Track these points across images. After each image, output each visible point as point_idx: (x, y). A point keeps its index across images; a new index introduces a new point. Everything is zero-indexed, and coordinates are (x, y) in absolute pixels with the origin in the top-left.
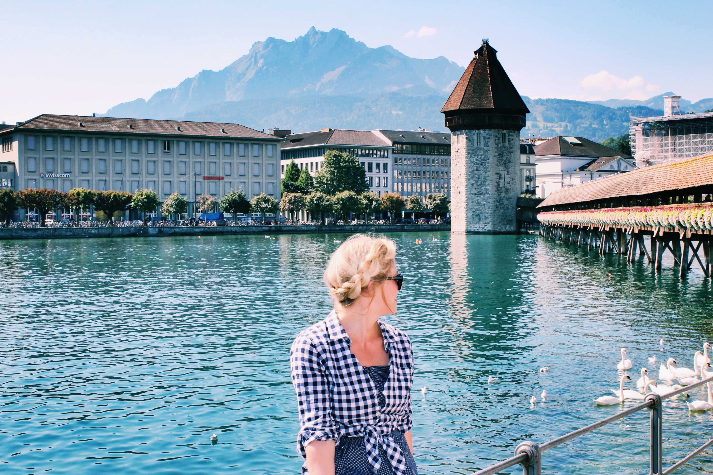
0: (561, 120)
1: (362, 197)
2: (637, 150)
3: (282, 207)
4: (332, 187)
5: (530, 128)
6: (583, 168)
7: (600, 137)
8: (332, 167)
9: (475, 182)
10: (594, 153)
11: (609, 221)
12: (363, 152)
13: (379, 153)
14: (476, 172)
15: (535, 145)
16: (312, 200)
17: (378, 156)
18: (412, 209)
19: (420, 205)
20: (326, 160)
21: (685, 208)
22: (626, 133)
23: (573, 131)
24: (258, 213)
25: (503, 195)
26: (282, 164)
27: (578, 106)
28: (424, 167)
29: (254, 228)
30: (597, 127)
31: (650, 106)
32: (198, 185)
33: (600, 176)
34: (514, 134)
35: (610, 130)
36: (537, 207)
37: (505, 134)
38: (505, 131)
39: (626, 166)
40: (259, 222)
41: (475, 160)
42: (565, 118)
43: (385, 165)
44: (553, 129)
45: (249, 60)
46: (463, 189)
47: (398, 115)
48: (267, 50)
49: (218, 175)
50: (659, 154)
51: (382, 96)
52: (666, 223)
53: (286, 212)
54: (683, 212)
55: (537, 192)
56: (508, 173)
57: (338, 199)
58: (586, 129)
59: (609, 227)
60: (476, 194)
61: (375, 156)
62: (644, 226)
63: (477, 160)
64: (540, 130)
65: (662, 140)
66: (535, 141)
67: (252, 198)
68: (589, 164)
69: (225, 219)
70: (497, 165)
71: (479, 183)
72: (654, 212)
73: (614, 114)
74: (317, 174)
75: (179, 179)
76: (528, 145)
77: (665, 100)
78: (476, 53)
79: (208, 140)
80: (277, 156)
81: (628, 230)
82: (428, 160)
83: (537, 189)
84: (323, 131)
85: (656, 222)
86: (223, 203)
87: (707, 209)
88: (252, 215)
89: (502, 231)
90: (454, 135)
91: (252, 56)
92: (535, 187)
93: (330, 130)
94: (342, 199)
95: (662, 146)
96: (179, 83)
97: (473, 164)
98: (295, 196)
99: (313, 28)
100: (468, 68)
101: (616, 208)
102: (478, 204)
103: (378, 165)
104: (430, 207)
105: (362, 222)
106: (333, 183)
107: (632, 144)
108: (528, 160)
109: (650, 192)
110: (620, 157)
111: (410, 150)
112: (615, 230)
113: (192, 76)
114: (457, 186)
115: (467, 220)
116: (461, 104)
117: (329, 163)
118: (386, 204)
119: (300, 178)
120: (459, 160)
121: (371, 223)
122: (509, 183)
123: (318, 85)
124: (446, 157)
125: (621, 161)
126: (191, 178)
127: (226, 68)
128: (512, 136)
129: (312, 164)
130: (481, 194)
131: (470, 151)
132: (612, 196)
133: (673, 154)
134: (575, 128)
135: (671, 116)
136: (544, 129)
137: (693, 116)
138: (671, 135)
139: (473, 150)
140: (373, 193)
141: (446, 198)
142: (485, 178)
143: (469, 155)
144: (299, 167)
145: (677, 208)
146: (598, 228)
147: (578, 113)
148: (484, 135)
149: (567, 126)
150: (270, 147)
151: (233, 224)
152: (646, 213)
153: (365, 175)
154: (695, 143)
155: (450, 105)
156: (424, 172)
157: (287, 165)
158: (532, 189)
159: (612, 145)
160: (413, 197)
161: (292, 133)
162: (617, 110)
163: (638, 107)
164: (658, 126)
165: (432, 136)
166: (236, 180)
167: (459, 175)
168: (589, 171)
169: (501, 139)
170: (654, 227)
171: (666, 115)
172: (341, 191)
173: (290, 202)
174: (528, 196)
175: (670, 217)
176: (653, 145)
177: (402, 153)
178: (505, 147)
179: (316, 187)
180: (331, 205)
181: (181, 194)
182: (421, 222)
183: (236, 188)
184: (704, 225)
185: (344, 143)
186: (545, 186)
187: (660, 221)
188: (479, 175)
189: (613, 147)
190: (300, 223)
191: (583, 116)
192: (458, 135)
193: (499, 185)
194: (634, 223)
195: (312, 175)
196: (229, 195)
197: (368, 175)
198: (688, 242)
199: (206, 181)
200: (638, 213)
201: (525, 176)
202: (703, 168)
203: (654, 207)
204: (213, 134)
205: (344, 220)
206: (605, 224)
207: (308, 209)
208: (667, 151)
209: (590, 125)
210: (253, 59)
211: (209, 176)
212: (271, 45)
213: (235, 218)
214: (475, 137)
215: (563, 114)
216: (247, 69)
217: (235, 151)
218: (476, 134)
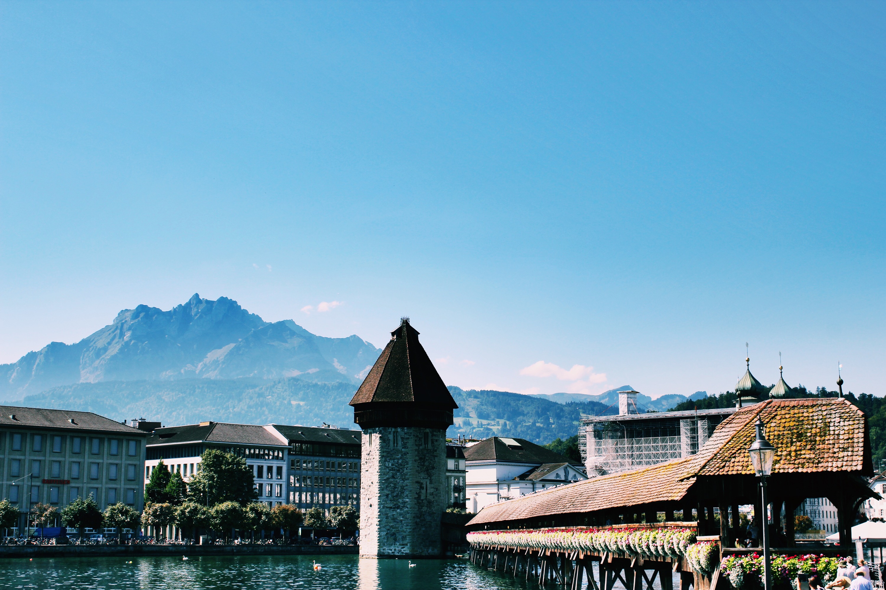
0: (499, 416)
1: (248, 510)
2: (588, 455)
3: (144, 522)
4: (210, 496)
5: (462, 426)
6: (523, 477)
7: (545, 438)
8: (211, 471)
9: (390, 492)
10: (536, 458)
11: (549, 543)
12: (252, 451)
13: (271, 453)
14: (392, 480)
15: (466, 447)
16: (183, 512)
17: (271, 457)
18: (311, 526)
19: (322, 521)
20: (203, 461)
21: (636, 529)
22: (575, 434)
23: (513, 431)
24: (113, 529)
25: (424, 509)
26: (146, 465)
27: (519, 400)
28: (328, 473)
29: (105, 548)
30: (542, 425)
31: (603, 402)
32: (35, 491)
33: (544, 486)
34: (439, 433)
35: (557, 430)
36: (466, 525)
37: (428, 433)
38: (428, 430)
39: (575, 475)
40: (112, 540)
41: (390, 465)
42: (504, 414)
43: (279, 469)
44: (489, 427)
45: (113, 332)
46: (375, 501)
47: (299, 406)
48: (136, 320)
49: (62, 478)
50: (614, 461)
51: (279, 382)
52: (614, 547)
53: (149, 527)
54: (634, 534)
55: (467, 506)
56: (431, 483)
57: (217, 511)
58: (528, 427)
59: (550, 551)
60: (391, 508)
61: (267, 457)
62: (590, 551)
63: (392, 465)
64: (474, 428)
65: (617, 444)
66: (466, 442)
67: (105, 508)
68: (531, 472)
69: (68, 536)
70: (417, 471)
71: (395, 494)
72: (601, 533)
73: (562, 410)
74: (192, 479)
75: (9, 483)
76: (456, 447)
77: (620, 395)
78: (393, 334)
79: (52, 433)
80: (142, 456)
81: (572, 555)
82: (333, 463)
83: (467, 502)
84: (202, 425)
85: (603, 546)
86: (67, 515)
87: (660, 531)
88: (104, 530)
89: (423, 554)
90: (366, 433)
91: (117, 327)
92: (465, 499)
93: (211, 423)
94: (222, 511)
95: (617, 451)
96: (19, 358)
97: (387, 470)
98: (162, 507)
99: (197, 295)
100: (384, 352)
101: (558, 528)
102: (394, 519)
103: (270, 469)
104: (334, 522)
105: (248, 541)
106: (212, 490)
107: (582, 448)
108: (457, 466)
109: (596, 509)
110: (567, 464)
111: (311, 451)
112: (558, 555)
113: (37, 349)
114: (368, 497)
115: (380, 541)
116: (374, 396)
117: (208, 465)
118: (279, 519)
119: (170, 484)
120: (370, 465)
121: (259, 543)
122: (432, 494)
123: (200, 365)
124: (356, 461)
125: (569, 469)
126: (26, 481)
127: (83, 341)
128: (435, 435)
129: (185, 465)
130: (398, 508)
131: (385, 454)
132: (553, 513)
133: (630, 460)
134: (516, 427)
135: (627, 414)
136: (478, 427)
137: (653, 416)
138: (627, 438)
139: (388, 452)
140: (263, 505)
141: (354, 512)
142: (402, 487)
143: (384, 459)
144: (169, 469)
145: (626, 529)
146: (538, 552)
147: (519, 409)
148: (402, 434)
149: (505, 424)
150: (132, 444)
151: (78, 543)
152: (592, 534)
153: (253, 481)
154: (656, 448)
155: (361, 397)
156: (328, 478)
157: (154, 467)
158: (461, 502)
159: (559, 448)
160: (312, 510)
161: (162, 426)
162: (565, 406)
163: (590, 402)
164: (612, 427)
165: (339, 434)
166: (85, 485)
167: (370, 484)
168: (531, 480)
169: (423, 440)
170: (602, 552)
171: (621, 414)
172: (222, 502)
173: (154, 514)
174: (456, 511)
175: (619, 540)
176: (606, 450)
177: (301, 455)
178: (427, 450)
179: (189, 496)
180: (208, 519)
181: (10, 502)
182: (322, 543)
183: (84, 495)
184: (657, 550)
185: (227, 440)
186: (478, 498)
187: (608, 545)
188: (395, 484)
189: (561, 451)
190: (168, 542)
191: (526, 412)
192: (371, 434)
193: (419, 496)
194: (579, 547)
195: (186, 480)
196: (75, 504)
197: (257, 481)
198: (641, 570)
199: (46, 485)
200: (583, 535)
201: (453, 485)
202: (654, 480)
203: (600, 528)
204: (59, 424)
205: (224, 538)
206: (546, 547)
207: (177, 524)
208: (623, 457)
209: (534, 424)
210: (118, 331)
211: (50, 478)
212: (142, 315)
213: (81, 534)
214: (391, 437)
215: (501, 410)
216: (109, 343)
217: (87, 447)
218: (392, 433)
